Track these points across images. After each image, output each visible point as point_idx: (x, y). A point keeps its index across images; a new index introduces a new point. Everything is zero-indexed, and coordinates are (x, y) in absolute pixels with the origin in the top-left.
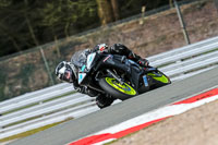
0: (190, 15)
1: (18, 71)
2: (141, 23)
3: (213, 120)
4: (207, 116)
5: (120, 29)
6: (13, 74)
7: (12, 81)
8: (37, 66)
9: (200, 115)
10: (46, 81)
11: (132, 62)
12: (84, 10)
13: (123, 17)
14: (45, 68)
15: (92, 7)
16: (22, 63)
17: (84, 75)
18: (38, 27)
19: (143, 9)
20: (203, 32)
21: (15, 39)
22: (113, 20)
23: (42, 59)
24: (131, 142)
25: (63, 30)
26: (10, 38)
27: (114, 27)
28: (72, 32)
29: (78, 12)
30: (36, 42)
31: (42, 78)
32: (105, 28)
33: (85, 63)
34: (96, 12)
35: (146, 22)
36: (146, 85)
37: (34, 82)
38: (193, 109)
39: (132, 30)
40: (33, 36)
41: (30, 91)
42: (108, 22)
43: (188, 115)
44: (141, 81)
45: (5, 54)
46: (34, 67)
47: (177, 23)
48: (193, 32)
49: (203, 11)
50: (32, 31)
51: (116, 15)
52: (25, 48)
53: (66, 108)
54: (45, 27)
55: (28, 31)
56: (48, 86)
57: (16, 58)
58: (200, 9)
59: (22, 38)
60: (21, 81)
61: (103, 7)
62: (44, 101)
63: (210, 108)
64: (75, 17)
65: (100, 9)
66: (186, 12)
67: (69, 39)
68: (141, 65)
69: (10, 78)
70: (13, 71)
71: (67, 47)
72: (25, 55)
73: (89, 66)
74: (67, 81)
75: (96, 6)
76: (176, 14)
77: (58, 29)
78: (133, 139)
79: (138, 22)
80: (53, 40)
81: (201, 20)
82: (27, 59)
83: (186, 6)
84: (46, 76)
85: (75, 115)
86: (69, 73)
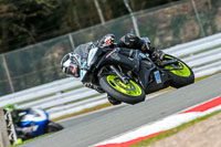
1: (169, 22)
6: (164, 25)
7: (163, 32)
8: (188, 17)
10: (197, 33)
14: (196, 20)
16: (173, 14)
17: (85, 72)
23: (193, 10)
31: (194, 30)
37: (185, 33)
41: (180, 43)
46: (185, 18)
56: (199, 37)
60: (171, 32)
62: (195, 54)
69: (160, 30)
70: (164, 22)
82: (178, 10)
84: (197, 28)
86: (75, 67)
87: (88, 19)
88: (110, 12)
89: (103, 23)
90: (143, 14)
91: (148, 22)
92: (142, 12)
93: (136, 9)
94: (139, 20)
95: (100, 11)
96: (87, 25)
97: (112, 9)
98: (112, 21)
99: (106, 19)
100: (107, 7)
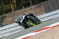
0: (36, 9)
2: (23, 11)
3: (43, 37)
4: (41, 36)
5: (17, 13)
9: (39, 35)
12: (7, 8)
13: (18, 9)
15: (10, 7)
17: (22, 21)
19: (23, 7)
20: (40, 13)
22: (15, 10)
27: (16, 12)
28: (4, 13)
29: (6, 8)
32: (13, 12)
33: (22, 18)
34: (11, 8)
35: (24, 11)
38: (37, 34)
42: (14, 11)
43: (36, 35)
47: (32, 11)
48: (37, 13)
49: (40, 8)
51: (16, 9)
53: (3, 34)
58: (39, 7)
61: (13, 7)
63: (42, 33)
64: (5, 9)
65: (12, 7)
66: (35, 8)
68: (36, 19)
75: (11, 6)
76: (32, 8)
79: (22, 11)
81: (39, 10)
83: (35, 6)
85: (5, 35)
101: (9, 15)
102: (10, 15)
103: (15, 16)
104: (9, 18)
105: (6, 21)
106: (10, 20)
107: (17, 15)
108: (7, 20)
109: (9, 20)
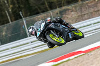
2: (97, 1)
11: (64, 26)
16: (42, 18)
18: (49, 2)
21: (39, 8)
23: (51, 16)
24: (91, 55)
25: (61, 4)
26: (36, 7)
27: (84, 2)
28: (65, 4)
30: (49, 9)
32: (80, 3)
33: (40, 27)
36: (71, 37)
39: (93, 4)
40: (47, 6)
44: (68, 35)
45: (34, 14)
50: (46, 4)
52: (43, 12)
54: (53, 2)
55: (45, 4)
57: (39, 16)
59: (42, 7)
67: (64, 8)
68: (68, 28)
71: (63, 11)
72: (43, 15)
73: (42, 29)
74: (33, 35)
77: (59, 3)
78: (92, 53)
80: (56, 8)
82: (44, 17)
86: (34, 31)
87: (3, 21)
88: (14, 18)
89: (11, 23)
90: (28, 18)
91: (31, 22)
92: (28, 17)
93: (25, 16)
94: (26, 21)
95: (9, 17)
96: (4, 24)
97: (14, 16)
98: (14, 22)
99: (12, 21)
100: (12, 15)
101: (73, 7)
102: (75, 7)
103: (83, 9)
104: (73, 13)
105: (67, 18)
106: (75, 15)
107: (86, 8)
108: (69, 17)
109: (73, 16)
